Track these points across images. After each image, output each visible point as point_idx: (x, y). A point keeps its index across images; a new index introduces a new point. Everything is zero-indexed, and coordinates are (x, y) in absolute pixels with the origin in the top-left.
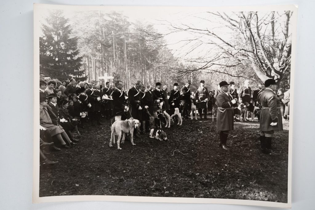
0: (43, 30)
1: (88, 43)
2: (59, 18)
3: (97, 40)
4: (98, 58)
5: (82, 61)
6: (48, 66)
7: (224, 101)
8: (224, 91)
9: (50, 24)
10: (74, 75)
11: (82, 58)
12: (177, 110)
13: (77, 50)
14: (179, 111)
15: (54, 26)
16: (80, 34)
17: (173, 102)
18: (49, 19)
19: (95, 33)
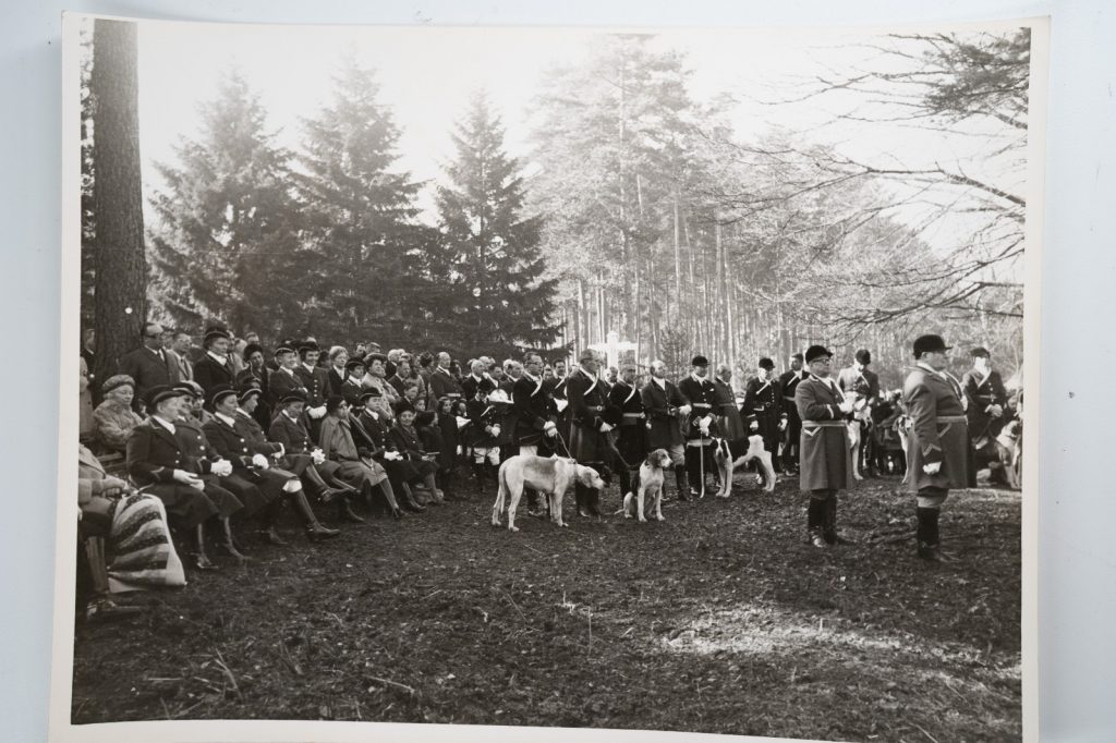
0: (441, 205)
1: (579, 231)
2: (488, 162)
3: (610, 221)
4: (612, 281)
5: (555, 293)
6: (451, 315)
7: (814, 401)
8: (818, 372)
9: (460, 184)
10: (530, 340)
11: (555, 282)
12: (756, 443)
13: (538, 258)
14: (762, 445)
15: (471, 188)
16: (556, 205)
17: (752, 420)
18: (458, 170)
19: (604, 197)
